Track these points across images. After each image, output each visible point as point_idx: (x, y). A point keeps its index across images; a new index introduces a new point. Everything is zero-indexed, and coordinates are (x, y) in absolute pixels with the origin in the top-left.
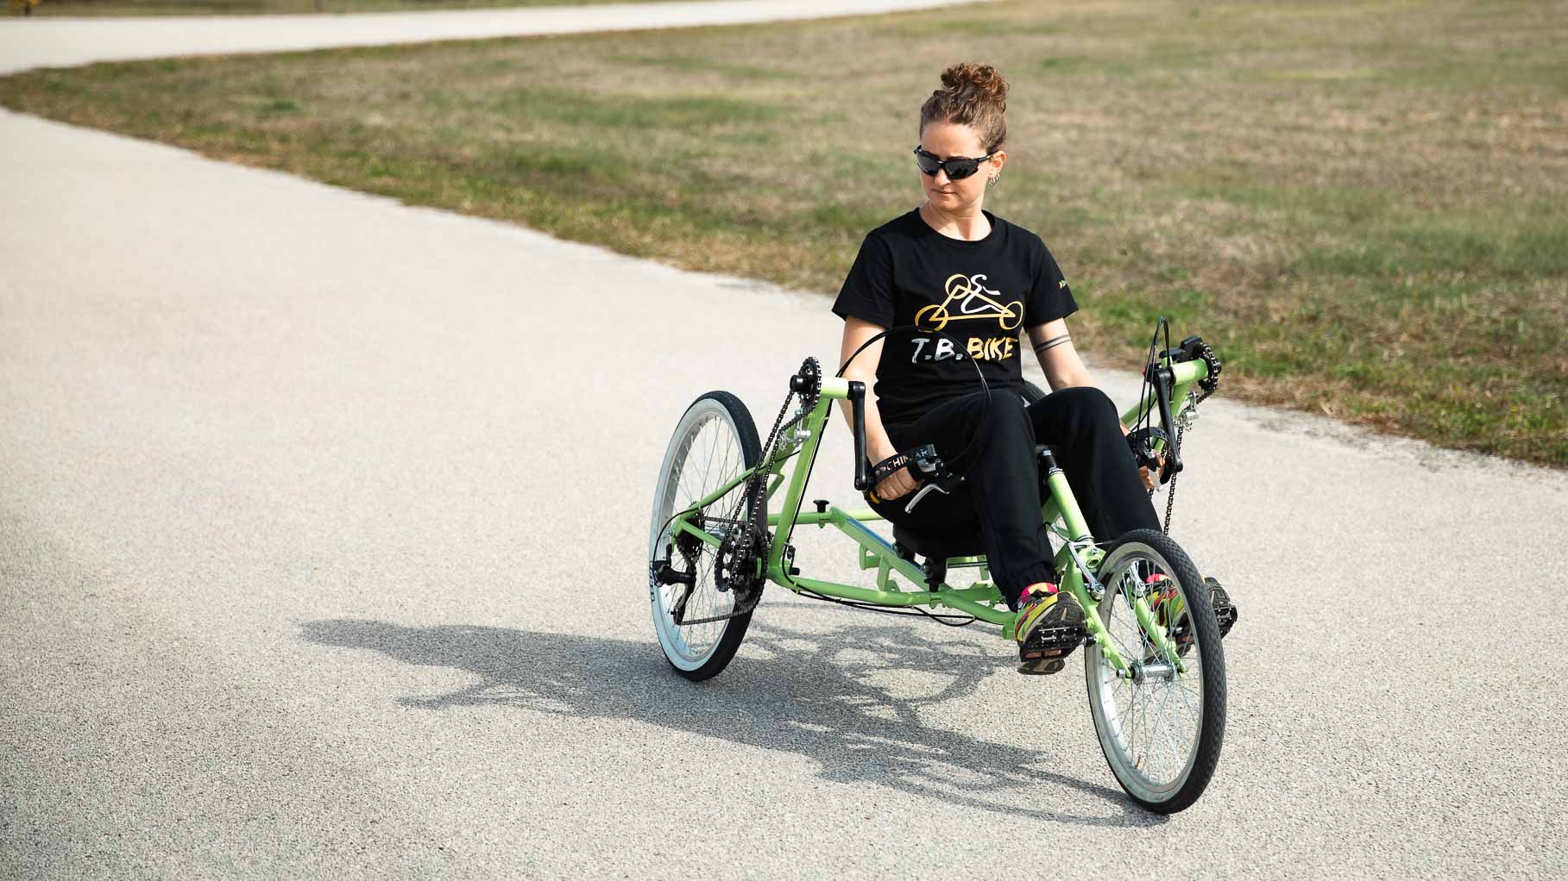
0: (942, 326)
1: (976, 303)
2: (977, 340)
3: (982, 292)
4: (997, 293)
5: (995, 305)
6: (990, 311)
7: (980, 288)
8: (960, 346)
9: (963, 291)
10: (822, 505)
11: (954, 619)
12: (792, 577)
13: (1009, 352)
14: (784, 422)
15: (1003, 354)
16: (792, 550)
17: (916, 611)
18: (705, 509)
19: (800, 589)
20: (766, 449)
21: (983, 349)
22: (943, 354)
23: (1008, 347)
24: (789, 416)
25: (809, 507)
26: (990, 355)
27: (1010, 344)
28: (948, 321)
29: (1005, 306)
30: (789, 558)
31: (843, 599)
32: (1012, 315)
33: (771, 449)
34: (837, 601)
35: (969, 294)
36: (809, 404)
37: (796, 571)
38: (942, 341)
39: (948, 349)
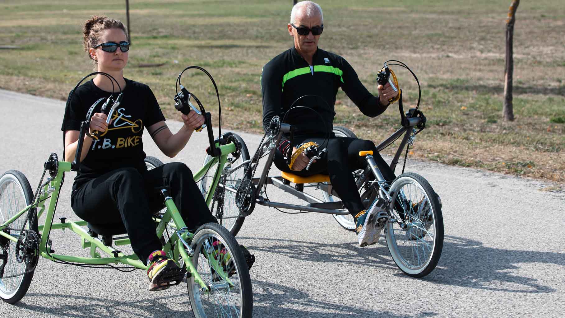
0: (105, 133)
1: (120, 122)
2: (122, 139)
3: (123, 117)
4: (130, 116)
5: (129, 122)
6: (127, 125)
7: (122, 114)
8: (114, 142)
9: (114, 117)
10: (63, 220)
11: (126, 269)
12: (51, 254)
13: (137, 143)
14: (43, 183)
15: (134, 144)
16: (50, 242)
17: (109, 267)
18: (10, 225)
19: (56, 259)
20: (36, 196)
21: (125, 143)
22: (106, 146)
23: (136, 141)
24: (45, 180)
25: (57, 221)
26: (128, 145)
27: (137, 139)
28: (108, 131)
29: (134, 122)
30: (49, 245)
31: (75, 263)
32: (137, 126)
33: (38, 195)
34: (73, 264)
35: (117, 118)
36: (53, 174)
37: (53, 251)
38: (105, 140)
39: (108, 143)
